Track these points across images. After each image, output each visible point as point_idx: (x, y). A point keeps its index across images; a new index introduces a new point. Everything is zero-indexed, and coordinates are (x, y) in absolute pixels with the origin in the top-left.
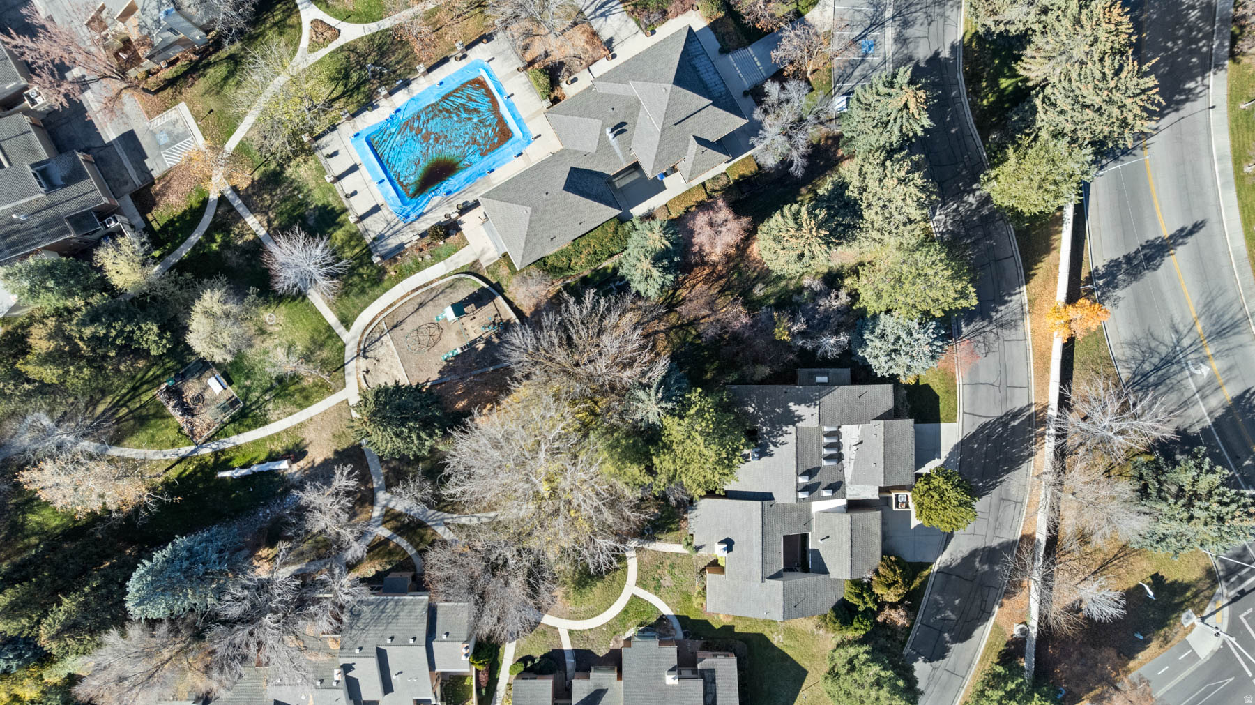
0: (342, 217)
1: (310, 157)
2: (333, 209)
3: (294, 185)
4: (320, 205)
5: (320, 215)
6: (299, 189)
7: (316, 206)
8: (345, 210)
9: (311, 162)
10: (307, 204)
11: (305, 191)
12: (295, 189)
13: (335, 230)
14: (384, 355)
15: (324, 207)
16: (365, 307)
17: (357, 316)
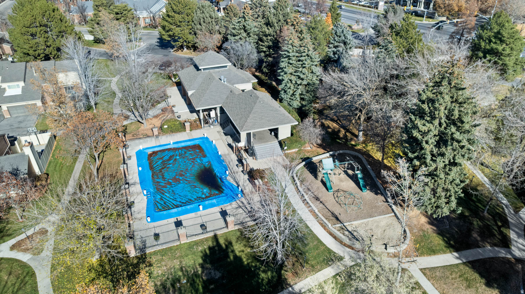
0: (222, 241)
1: (148, 259)
2: (210, 248)
3: (169, 285)
4: (200, 261)
5: (211, 263)
6: (176, 281)
7: (202, 266)
8: (215, 237)
9: (153, 260)
10: (196, 275)
11: (180, 273)
12: (173, 285)
13: (233, 251)
14: (366, 231)
15: (205, 257)
16: (318, 239)
17: (326, 247)
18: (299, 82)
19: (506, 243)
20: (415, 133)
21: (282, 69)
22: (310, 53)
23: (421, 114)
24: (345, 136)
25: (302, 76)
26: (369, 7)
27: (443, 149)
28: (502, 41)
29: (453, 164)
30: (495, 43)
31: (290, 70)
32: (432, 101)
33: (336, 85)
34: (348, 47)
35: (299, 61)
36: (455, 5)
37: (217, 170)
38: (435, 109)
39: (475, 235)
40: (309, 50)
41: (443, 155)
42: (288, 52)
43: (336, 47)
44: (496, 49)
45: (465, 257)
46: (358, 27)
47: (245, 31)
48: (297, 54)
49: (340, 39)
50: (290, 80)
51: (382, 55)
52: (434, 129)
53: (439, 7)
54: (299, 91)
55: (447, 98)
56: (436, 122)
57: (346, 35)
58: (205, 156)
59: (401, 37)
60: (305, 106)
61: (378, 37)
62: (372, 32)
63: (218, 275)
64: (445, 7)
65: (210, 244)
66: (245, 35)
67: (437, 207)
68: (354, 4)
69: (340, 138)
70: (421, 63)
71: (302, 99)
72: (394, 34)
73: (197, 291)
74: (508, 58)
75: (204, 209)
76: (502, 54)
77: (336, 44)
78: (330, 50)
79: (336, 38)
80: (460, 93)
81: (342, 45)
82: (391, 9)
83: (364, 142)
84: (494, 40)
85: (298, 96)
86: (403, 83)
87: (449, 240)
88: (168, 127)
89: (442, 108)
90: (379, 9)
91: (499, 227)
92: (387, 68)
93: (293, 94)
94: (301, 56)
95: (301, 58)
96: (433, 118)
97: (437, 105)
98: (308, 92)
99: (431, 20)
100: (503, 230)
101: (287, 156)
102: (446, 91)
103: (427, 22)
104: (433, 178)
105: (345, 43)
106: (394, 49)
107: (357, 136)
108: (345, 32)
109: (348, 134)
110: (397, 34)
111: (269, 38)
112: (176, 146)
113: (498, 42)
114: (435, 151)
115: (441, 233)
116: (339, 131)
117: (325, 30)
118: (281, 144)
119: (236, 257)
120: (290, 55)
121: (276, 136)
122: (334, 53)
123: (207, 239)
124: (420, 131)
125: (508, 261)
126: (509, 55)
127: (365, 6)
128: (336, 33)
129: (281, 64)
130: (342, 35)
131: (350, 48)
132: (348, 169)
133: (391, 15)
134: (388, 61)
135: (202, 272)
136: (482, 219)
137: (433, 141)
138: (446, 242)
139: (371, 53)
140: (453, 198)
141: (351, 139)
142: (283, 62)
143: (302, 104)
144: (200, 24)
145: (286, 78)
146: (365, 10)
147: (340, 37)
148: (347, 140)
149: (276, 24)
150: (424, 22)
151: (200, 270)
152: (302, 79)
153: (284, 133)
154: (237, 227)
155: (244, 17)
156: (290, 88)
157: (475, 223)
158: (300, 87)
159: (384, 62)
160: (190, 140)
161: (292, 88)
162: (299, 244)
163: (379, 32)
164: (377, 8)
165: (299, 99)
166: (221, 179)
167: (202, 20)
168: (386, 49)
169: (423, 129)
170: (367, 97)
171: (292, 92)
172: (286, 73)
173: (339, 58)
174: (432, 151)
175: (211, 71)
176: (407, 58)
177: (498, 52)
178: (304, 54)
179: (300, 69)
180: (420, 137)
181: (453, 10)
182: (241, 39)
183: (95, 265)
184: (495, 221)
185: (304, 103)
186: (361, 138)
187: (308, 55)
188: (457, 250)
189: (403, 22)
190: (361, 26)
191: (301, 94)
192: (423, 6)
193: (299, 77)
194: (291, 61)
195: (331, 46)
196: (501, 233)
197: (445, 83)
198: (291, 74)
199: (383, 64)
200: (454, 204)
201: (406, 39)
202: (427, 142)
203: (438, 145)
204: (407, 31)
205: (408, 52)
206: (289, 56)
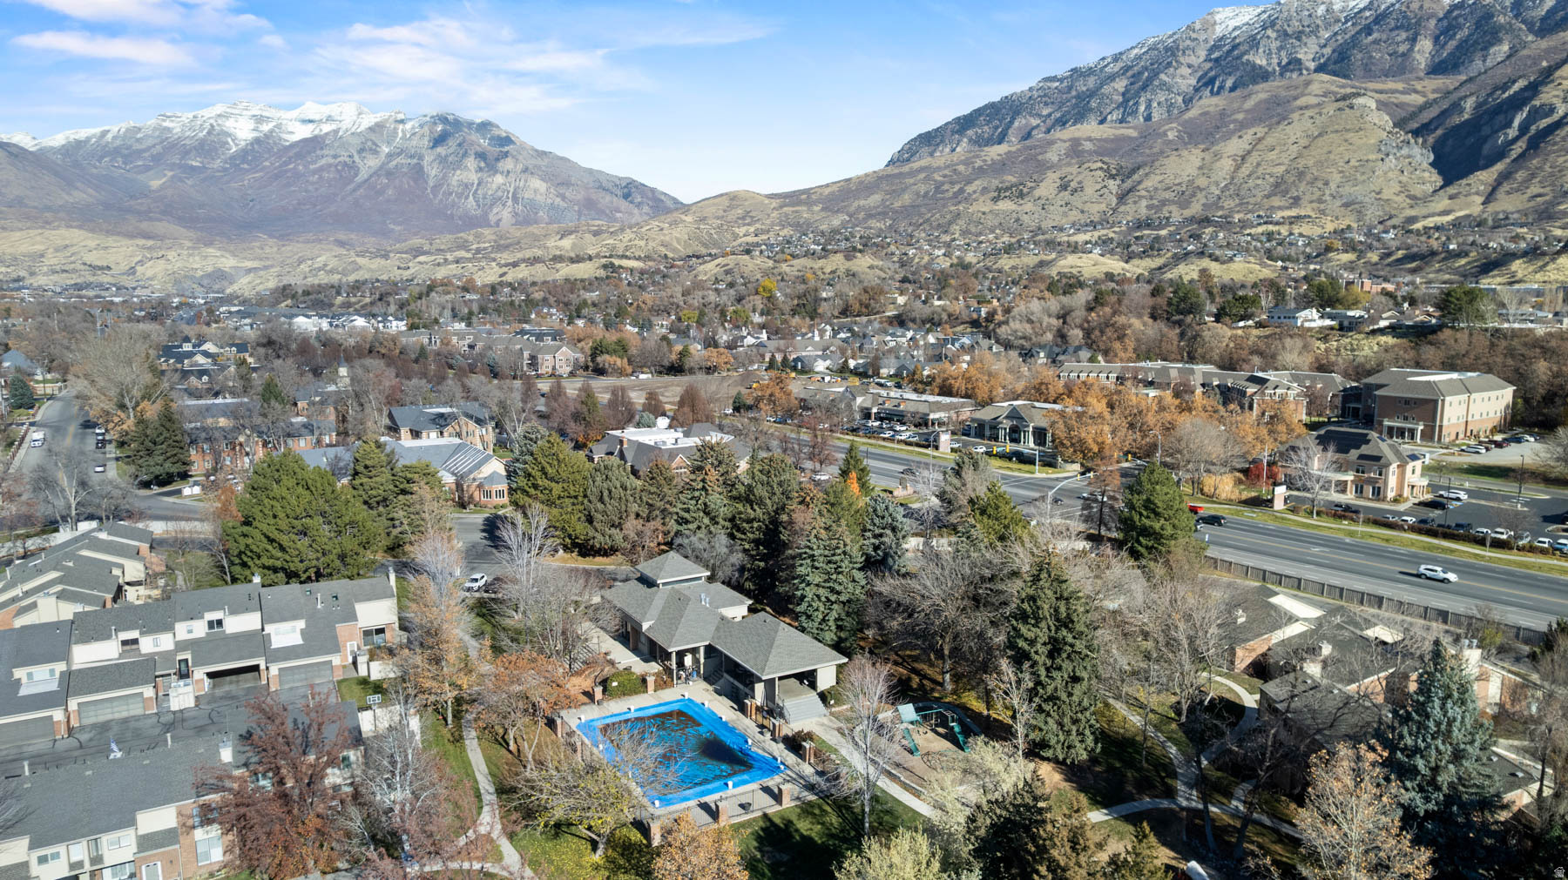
18: (833, 598)
19: (1170, 793)
20: (1021, 643)
21: (799, 576)
22: (848, 548)
23: (1023, 616)
24: (921, 686)
25: (838, 588)
26: (918, 445)
27: (1058, 661)
28: (1157, 514)
29: (1075, 679)
30: (1148, 517)
31: (816, 578)
32: (1032, 599)
33: (899, 595)
34: (900, 535)
35: (830, 562)
36: (1090, 441)
37: (729, 740)
38: (1038, 608)
39: (1129, 788)
40: (845, 545)
41: (1059, 668)
42: (811, 549)
43: (875, 536)
44: (1151, 527)
45: (1115, 812)
46: (905, 493)
47: (707, 513)
48: (827, 552)
49: (885, 521)
50: (818, 596)
51: (963, 547)
52: (1042, 634)
53: (1062, 444)
54: (834, 615)
55: (1049, 593)
56: (1043, 624)
57: (894, 514)
58: (699, 725)
59: (989, 516)
60: (846, 639)
61: (950, 513)
62: (935, 501)
63: (785, 858)
64: (1073, 445)
65: (761, 823)
66: (706, 521)
67: (1069, 747)
68: (884, 439)
69: (913, 690)
70: (1021, 555)
71: (840, 628)
72: (977, 512)
73: (763, 875)
74: (1173, 542)
75: (734, 786)
76: (1162, 536)
77: (877, 531)
78: (866, 542)
79: (877, 521)
80: (1064, 586)
81: (888, 532)
82: (966, 459)
83: (954, 692)
84: (1145, 513)
85: (831, 623)
86: (1001, 587)
87: (1095, 796)
88: (619, 685)
89: (1046, 607)
90: (941, 449)
91: (1162, 778)
92: (973, 565)
93: (824, 620)
94: (834, 555)
95: (834, 558)
96: (1038, 620)
97: (1039, 603)
98: (848, 614)
99: (1050, 470)
100: (1169, 781)
101: (836, 716)
102: (1047, 585)
103: (1044, 475)
104: (1055, 704)
105: (894, 529)
106: (981, 537)
107: (941, 684)
108: (891, 509)
109: (925, 682)
110: (983, 512)
111: (756, 525)
112: (640, 714)
113: (1152, 516)
114: (1049, 663)
115: (1082, 788)
116: (909, 679)
117: (854, 507)
118: (823, 697)
119: (802, 836)
120: (816, 553)
121: (813, 685)
122: (876, 548)
123: (754, 819)
124: (1026, 639)
125: (1171, 810)
126: (1172, 537)
127: (910, 444)
128: (875, 511)
129: (799, 569)
130: (886, 514)
131: (904, 537)
132: (937, 725)
133: (968, 474)
134: (974, 555)
135: (763, 856)
136: (1140, 770)
137: (1043, 650)
138: (1090, 798)
139: (943, 544)
140: (1087, 732)
141: (933, 690)
142: (801, 565)
143: (839, 638)
144: (601, 500)
145: (810, 592)
146: (912, 452)
147: (883, 518)
148: (925, 692)
149: (768, 501)
150: (1038, 475)
151: (759, 856)
152: (838, 593)
153: (826, 679)
154: (793, 804)
155: (704, 488)
156: (817, 610)
157: (1129, 774)
158: (835, 606)
159: (969, 557)
160: (660, 705)
161: (822, 609)
162: (887, 818)
163: (949, 502)
164: (937, 448)
165: (833, 628)
166: (741, 751)
167: (606, 493)
168: (968, 538)
169: (1030, 635)
170: (950, 612)
171: (821, 617)
172: (808, 584)
173: (886, 555)
174: (1045, 664)
175: (676, 586)
176: (1000, 549)
177: (1155, 533)
178: (838, 551)
179: (834, 577)
180: (1026, 647)
181: (1090, 450)
182: (699, 528)
183: (601, 863)
184: (1157, 772)
185: (843, 635)
186: (949, 687)
187: (845, 553)
188: (1105, 807)
189: (989, 495)
190: (910, 490)
191: (836, 620)
192: (1031, 439)
193: (832, 590)
194: (816, 564)
195: (868, 534)
196: (1164, 784)
197: (1044, 575)
198: (817, 585)
199: (967, 561)
200: (1090, 740)
201: (997, 519)
202: (1036, 653)
203: (1051, 655)
204: (997, 507)
205: (1002, 538)
206: (813, 556)
